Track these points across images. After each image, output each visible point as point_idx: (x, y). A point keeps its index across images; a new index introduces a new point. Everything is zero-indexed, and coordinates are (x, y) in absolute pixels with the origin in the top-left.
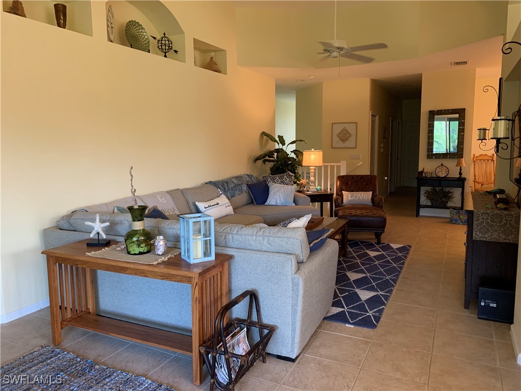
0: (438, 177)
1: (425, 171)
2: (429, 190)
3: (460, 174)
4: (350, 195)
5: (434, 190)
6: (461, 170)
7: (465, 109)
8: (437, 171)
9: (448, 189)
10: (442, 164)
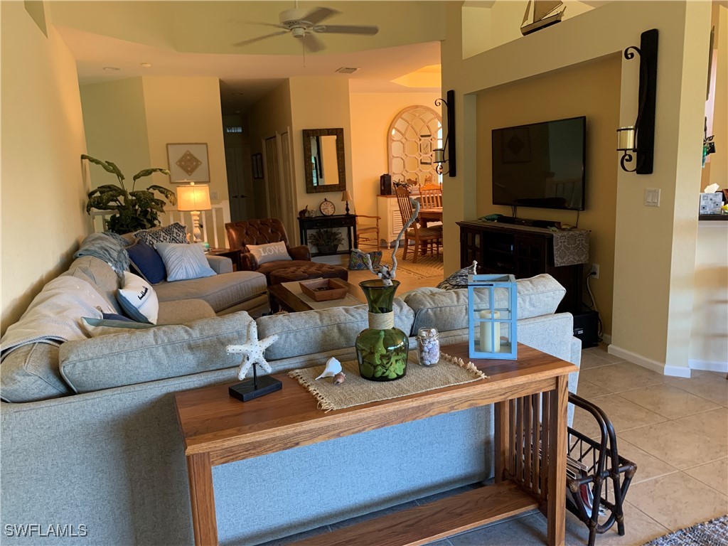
0: (325, 216)
1: (308, 209)
2: (315, 234)
3: (347, 209)
4: (261, 250)
5: (319, 233)
6: (347, 204)
7: (342, 129)
8: (322, 208)
9: (335, 230)
10: (325, 200)
